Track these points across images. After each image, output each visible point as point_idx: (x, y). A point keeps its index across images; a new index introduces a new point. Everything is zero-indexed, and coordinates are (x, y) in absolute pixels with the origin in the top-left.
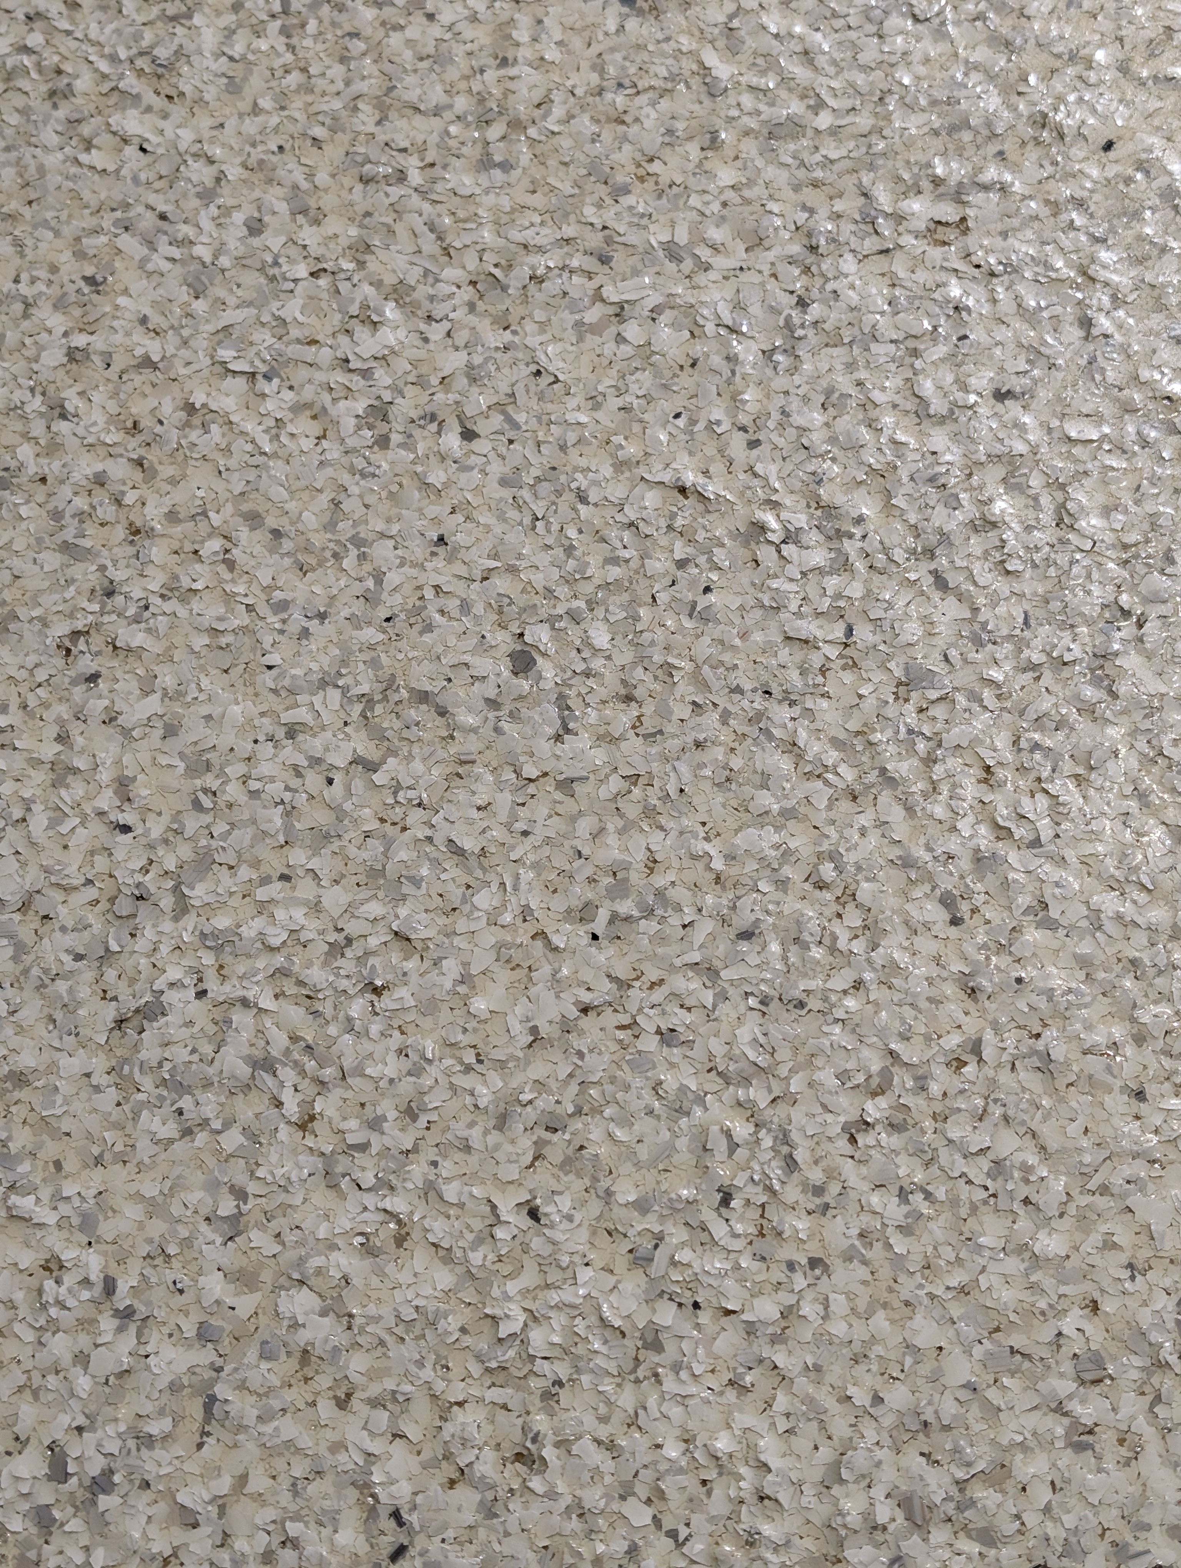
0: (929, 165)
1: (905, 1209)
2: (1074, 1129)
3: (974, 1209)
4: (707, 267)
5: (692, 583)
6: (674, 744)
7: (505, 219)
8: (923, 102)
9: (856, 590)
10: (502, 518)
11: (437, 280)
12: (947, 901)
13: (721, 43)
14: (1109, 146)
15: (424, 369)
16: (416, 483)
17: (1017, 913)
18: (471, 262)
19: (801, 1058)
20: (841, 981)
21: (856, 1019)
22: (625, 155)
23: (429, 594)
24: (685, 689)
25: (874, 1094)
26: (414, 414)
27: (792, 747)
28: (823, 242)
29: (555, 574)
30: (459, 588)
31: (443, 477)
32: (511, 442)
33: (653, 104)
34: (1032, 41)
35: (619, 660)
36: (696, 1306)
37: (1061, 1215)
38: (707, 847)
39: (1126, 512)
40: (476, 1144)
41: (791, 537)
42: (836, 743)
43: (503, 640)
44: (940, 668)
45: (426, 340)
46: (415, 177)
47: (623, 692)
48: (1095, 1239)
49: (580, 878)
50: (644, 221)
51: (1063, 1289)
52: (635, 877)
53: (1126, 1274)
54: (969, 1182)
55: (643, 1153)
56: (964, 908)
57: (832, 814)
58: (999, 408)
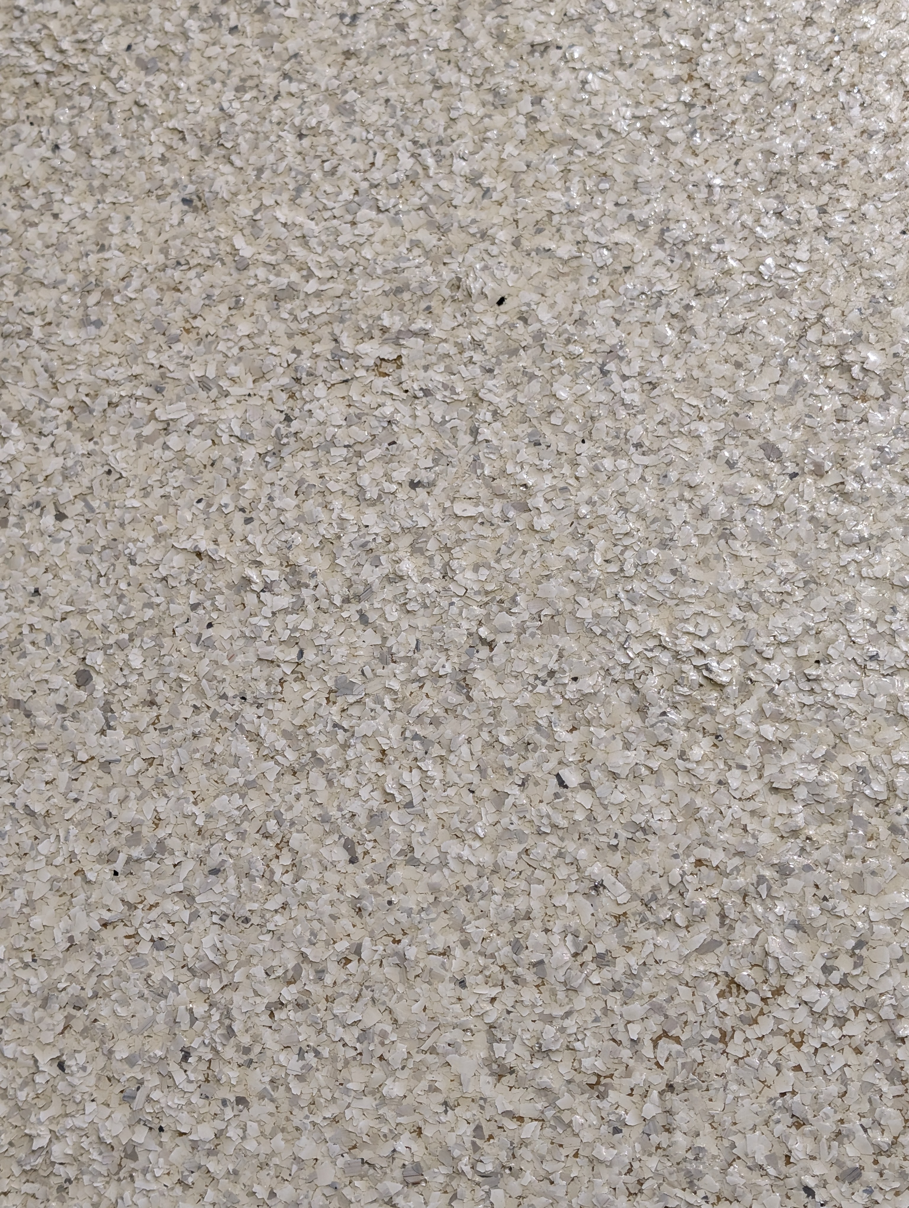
0: (379, 318)
1: (301, 1063)
2: (416, 1007)
3: (347, 1063)
4: (227, 394)
5: (200, 621)
6: (178, 736)
7: (95, 362)
8: (379, 271)
9: (307, 625)
10: (78, 576)
11: (48, 407)
12: (349, 846)
13: (247, 232)
14: (501, 302)
15: (34, 471)
16: (24, 552)
17: (393, 855)
18: (71, 393)
19: (243, 958)
20: (274, 904)
21: (282, 931)
22: (177, 315)
23: (26, 630)
24: (190, 697)
25: (289, 983)
26: (25, 502)
27: (255, 737)
28: (304, 376)
29: (110, 615)
30: (46, 626)
31: (41, 547)
32: (88, 521)
33: (199, 276)
34: (456, 225)
35: (148, 676)
36: (161, 1129)
37: (403, 1068)
38: (195, 809)
39: (490, 568)
40: (26, 1018)
41: (268, 587)
42: (286, 734)
43: (72, 664)
44: (358, 680)
45: (37, 449)
46: (37, 333)
47: (149, 698)
48: (424, 1085)
49: (109, 832)
50: (187, 362)
51: (400, 1120)
52: (146, 831)
53: (441, 1109)
54: (345, 1045)
55: (135, 1024)
56: (359, 850)
57: (279, 785)
58: (412, 493)
